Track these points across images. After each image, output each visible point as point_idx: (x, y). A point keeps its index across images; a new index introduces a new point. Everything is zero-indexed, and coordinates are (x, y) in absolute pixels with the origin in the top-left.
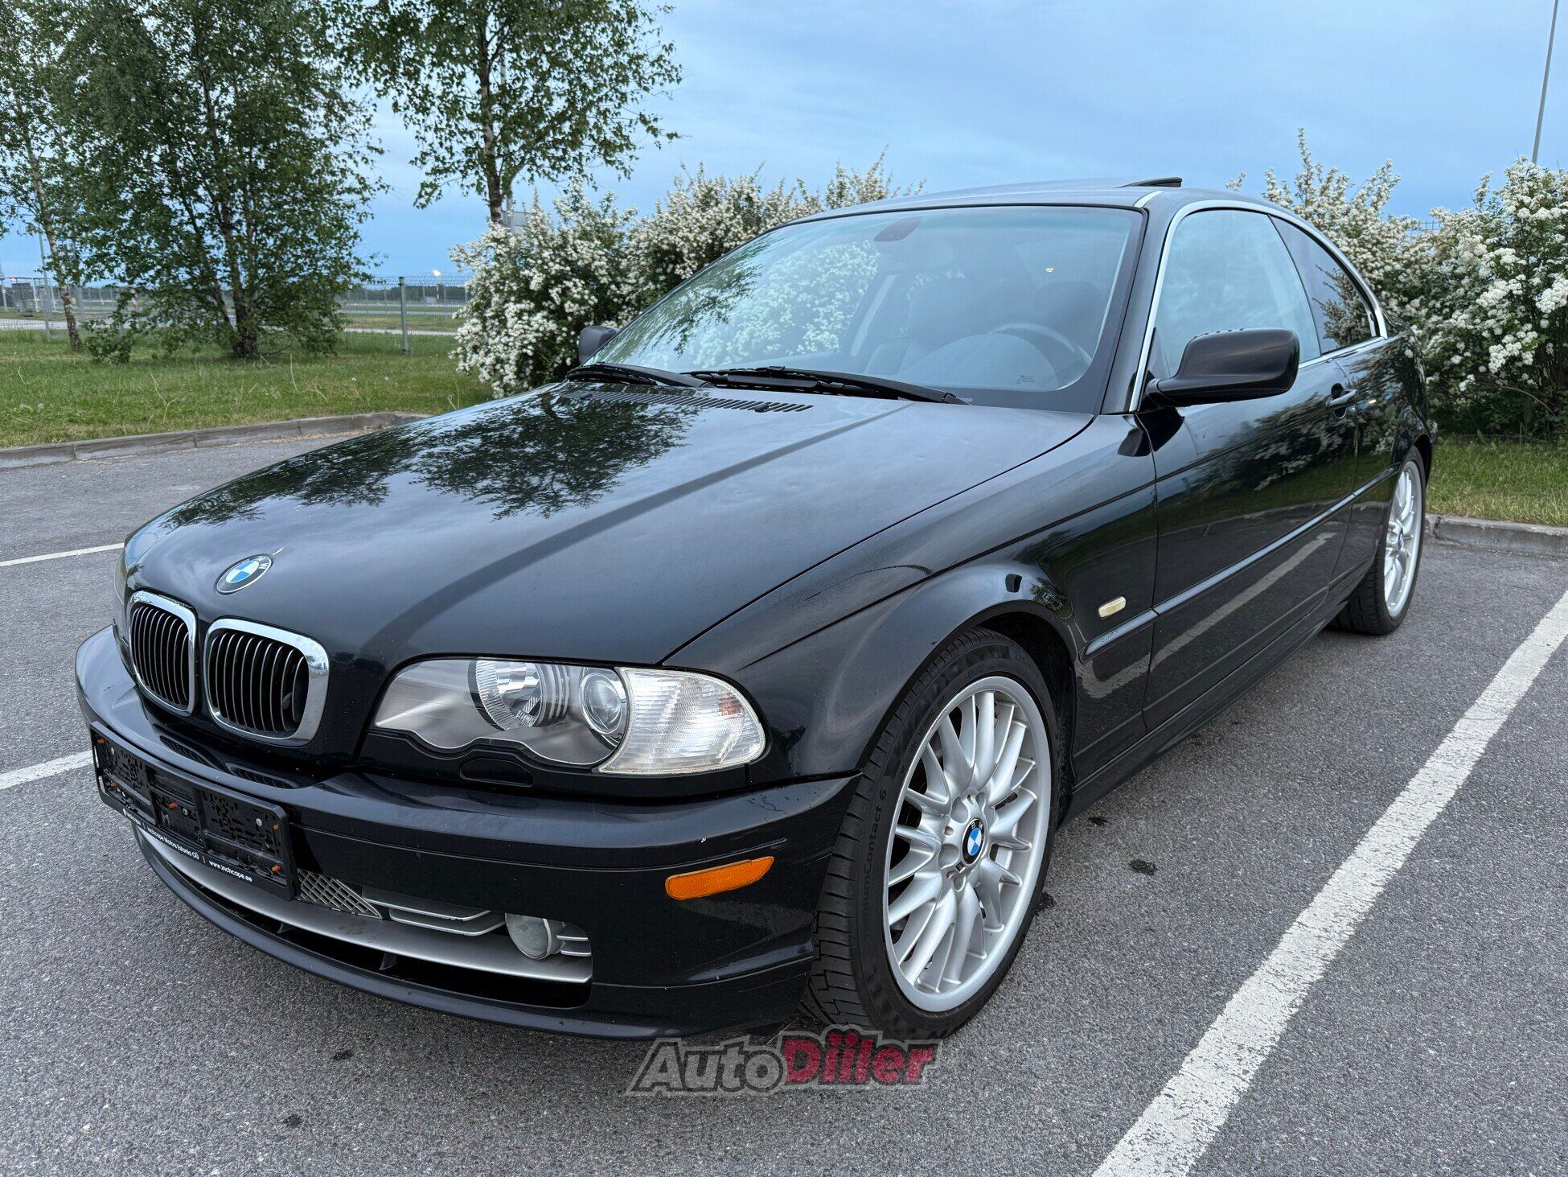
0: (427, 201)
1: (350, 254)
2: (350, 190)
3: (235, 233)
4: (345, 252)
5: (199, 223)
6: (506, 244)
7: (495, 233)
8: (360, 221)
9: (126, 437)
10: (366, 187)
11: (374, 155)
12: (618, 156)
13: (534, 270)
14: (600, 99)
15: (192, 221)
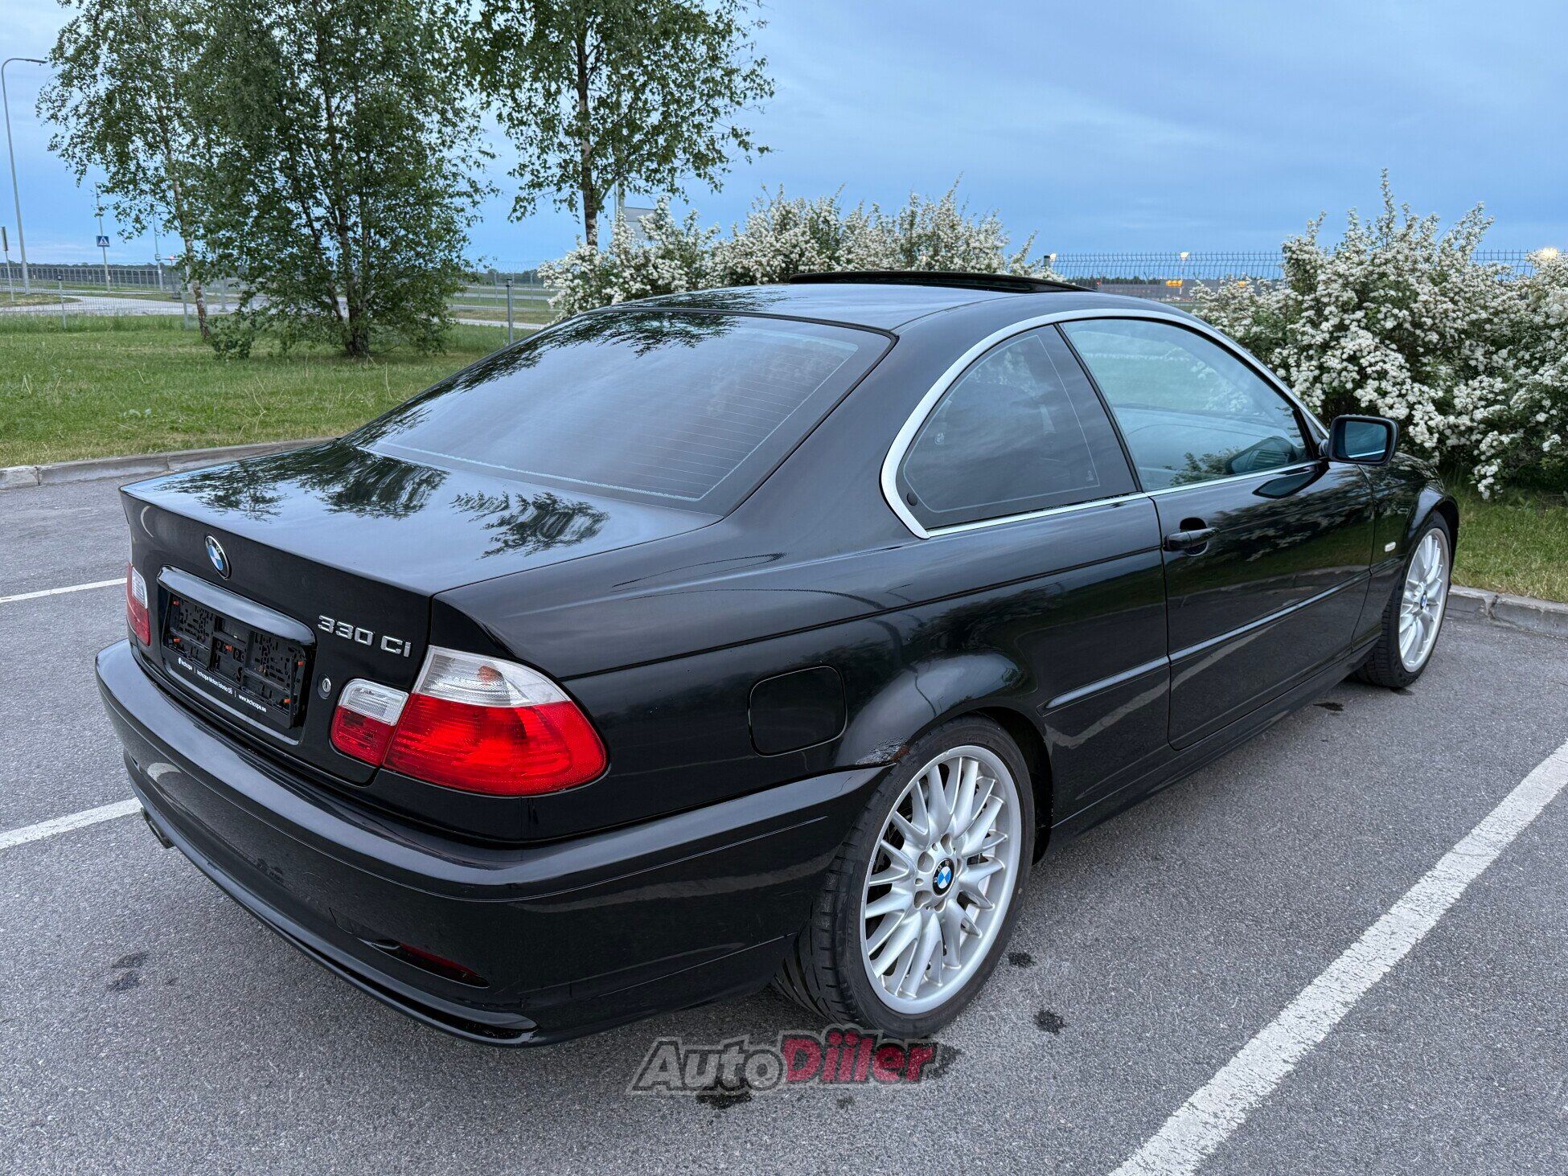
0: (523, 214)
1: (459, 257)
2: (460, 194)
3: (350, 234)
4: (454, 255)
5: (317, 225)
6: (591, 261)
7: (582, 251)
8: (469, 225)
9: (218, 448)
10: (477, 190)
11: (485, 160)
12: (710, 169)
13: (616, 288)
14: (693, 114)
15: (309, 224)
